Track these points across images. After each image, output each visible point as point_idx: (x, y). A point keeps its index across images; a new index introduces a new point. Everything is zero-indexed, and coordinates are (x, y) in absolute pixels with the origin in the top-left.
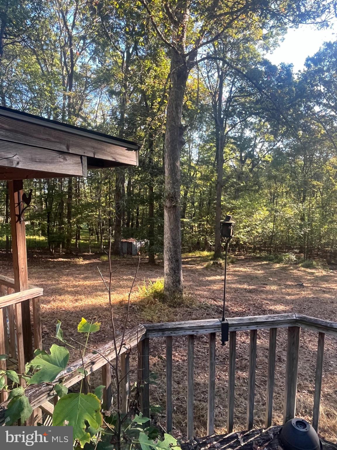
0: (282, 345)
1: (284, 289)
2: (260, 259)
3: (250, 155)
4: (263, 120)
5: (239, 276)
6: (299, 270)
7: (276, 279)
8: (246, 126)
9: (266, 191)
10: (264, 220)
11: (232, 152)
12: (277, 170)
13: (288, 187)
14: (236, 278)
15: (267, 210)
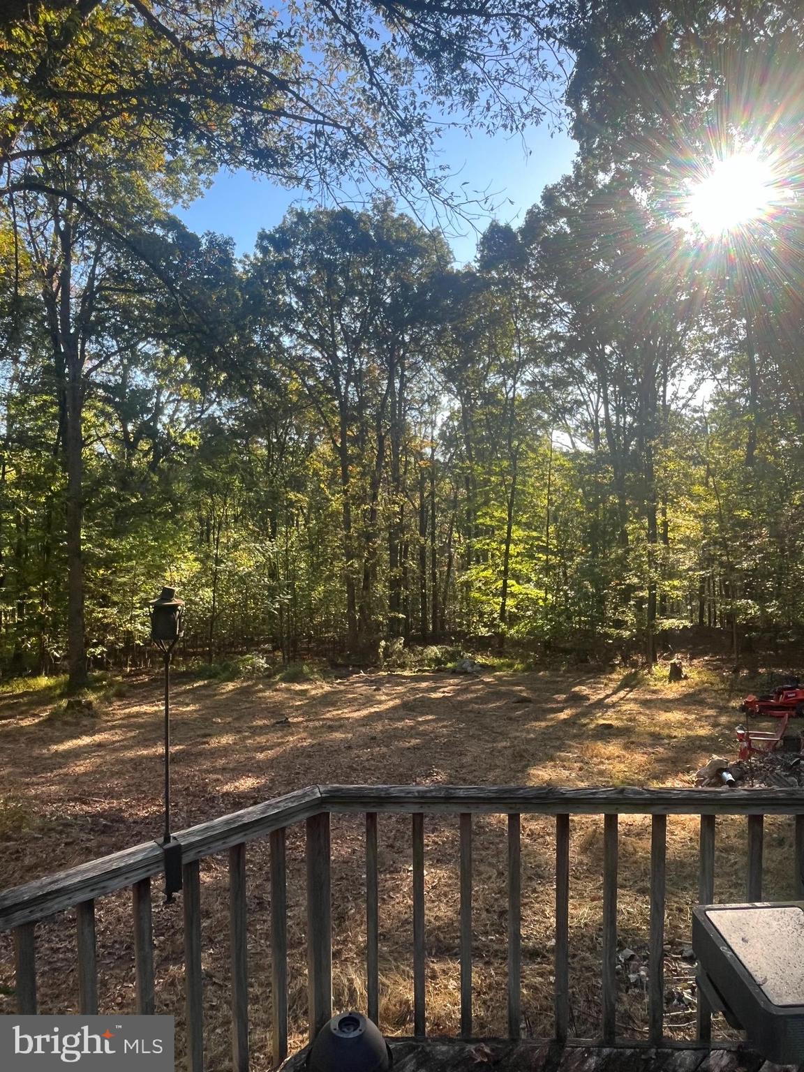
0: (260, 869)
1: (249, 738)
2: (190, 676)
3: (147, 431)
4: (174, 353)
5: (140, 726)
6: (276, 690)
7: (229, 719)
8: (135, 360)
9: (190, 514)
10: (189, 582)
11: (101, 420)
12: (215, 468)
13: (239, 506)
14: (133, 734)
15: (196, 560)
